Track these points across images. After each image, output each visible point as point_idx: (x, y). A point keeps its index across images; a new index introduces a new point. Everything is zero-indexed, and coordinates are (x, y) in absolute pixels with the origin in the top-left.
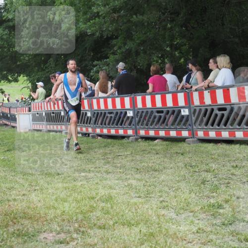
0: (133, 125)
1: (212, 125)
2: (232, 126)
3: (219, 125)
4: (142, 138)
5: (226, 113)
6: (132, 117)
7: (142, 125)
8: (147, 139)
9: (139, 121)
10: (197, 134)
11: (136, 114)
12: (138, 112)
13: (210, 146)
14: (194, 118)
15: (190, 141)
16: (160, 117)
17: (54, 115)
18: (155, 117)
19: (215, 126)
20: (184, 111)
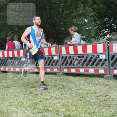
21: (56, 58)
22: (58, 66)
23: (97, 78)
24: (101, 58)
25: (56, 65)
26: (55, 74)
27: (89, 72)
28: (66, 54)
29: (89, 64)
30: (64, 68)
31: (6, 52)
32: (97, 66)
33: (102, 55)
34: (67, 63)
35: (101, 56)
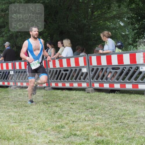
21: (84, 70)
22: (88, 80)
23: (137, 95)
24: (141, 70)
25: (84, 79)
26: (84, 90)
27: (125, 87)
28: (97, 65)
29: (125, 78)
30: (94, 82)
31: (24, 62)
32: (136, 81)
33: (142, 67)
34: (98, 76)
35: (140, 67)
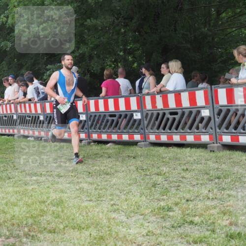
0: (86, 129)
1: (164, 129)
2: (183, 130)
3: (170, 129)
4: (95, 141)
5: (177, 117)
6: (85, 121)
7: (95, 129)
8: (100, 142)
9: (92, 125)
10: (149, 138)
11: (88, 118)
12: (91, 116)
13: (162, 150)
14: (146, 122)
15: (142, 145)
16: (113, 121)
17: (7, 118)
18: (107, 121)
19: (167, 130)
20: (136, 115)
